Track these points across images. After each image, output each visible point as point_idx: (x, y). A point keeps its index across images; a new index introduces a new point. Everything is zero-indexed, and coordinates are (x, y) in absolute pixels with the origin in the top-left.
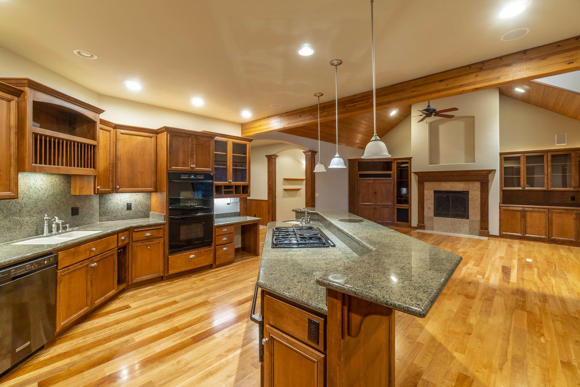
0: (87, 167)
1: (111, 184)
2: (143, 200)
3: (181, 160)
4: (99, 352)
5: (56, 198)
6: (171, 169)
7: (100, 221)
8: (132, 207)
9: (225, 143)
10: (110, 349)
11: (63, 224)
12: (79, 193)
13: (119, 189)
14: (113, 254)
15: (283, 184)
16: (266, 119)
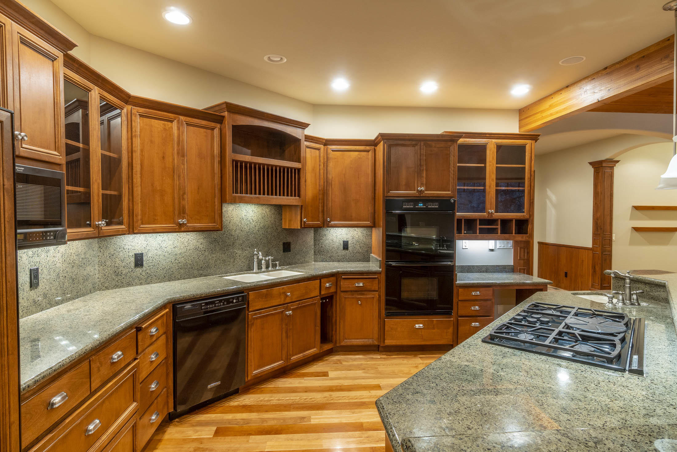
0: (291, 196)
1: (321, 215)
2: (362, 238)
3: (403, 182)
4: (274, 419)
5: (267, 232)
6: (389, 194)
7: (315, 261)
8: (349, 246)
9: (483, 149)
10: (284, 419)
11: (273, 261)
12: (289, 227)
13: (330, 222)
14: (315, 304)
15: (632, 218)
16: (563, 92)
